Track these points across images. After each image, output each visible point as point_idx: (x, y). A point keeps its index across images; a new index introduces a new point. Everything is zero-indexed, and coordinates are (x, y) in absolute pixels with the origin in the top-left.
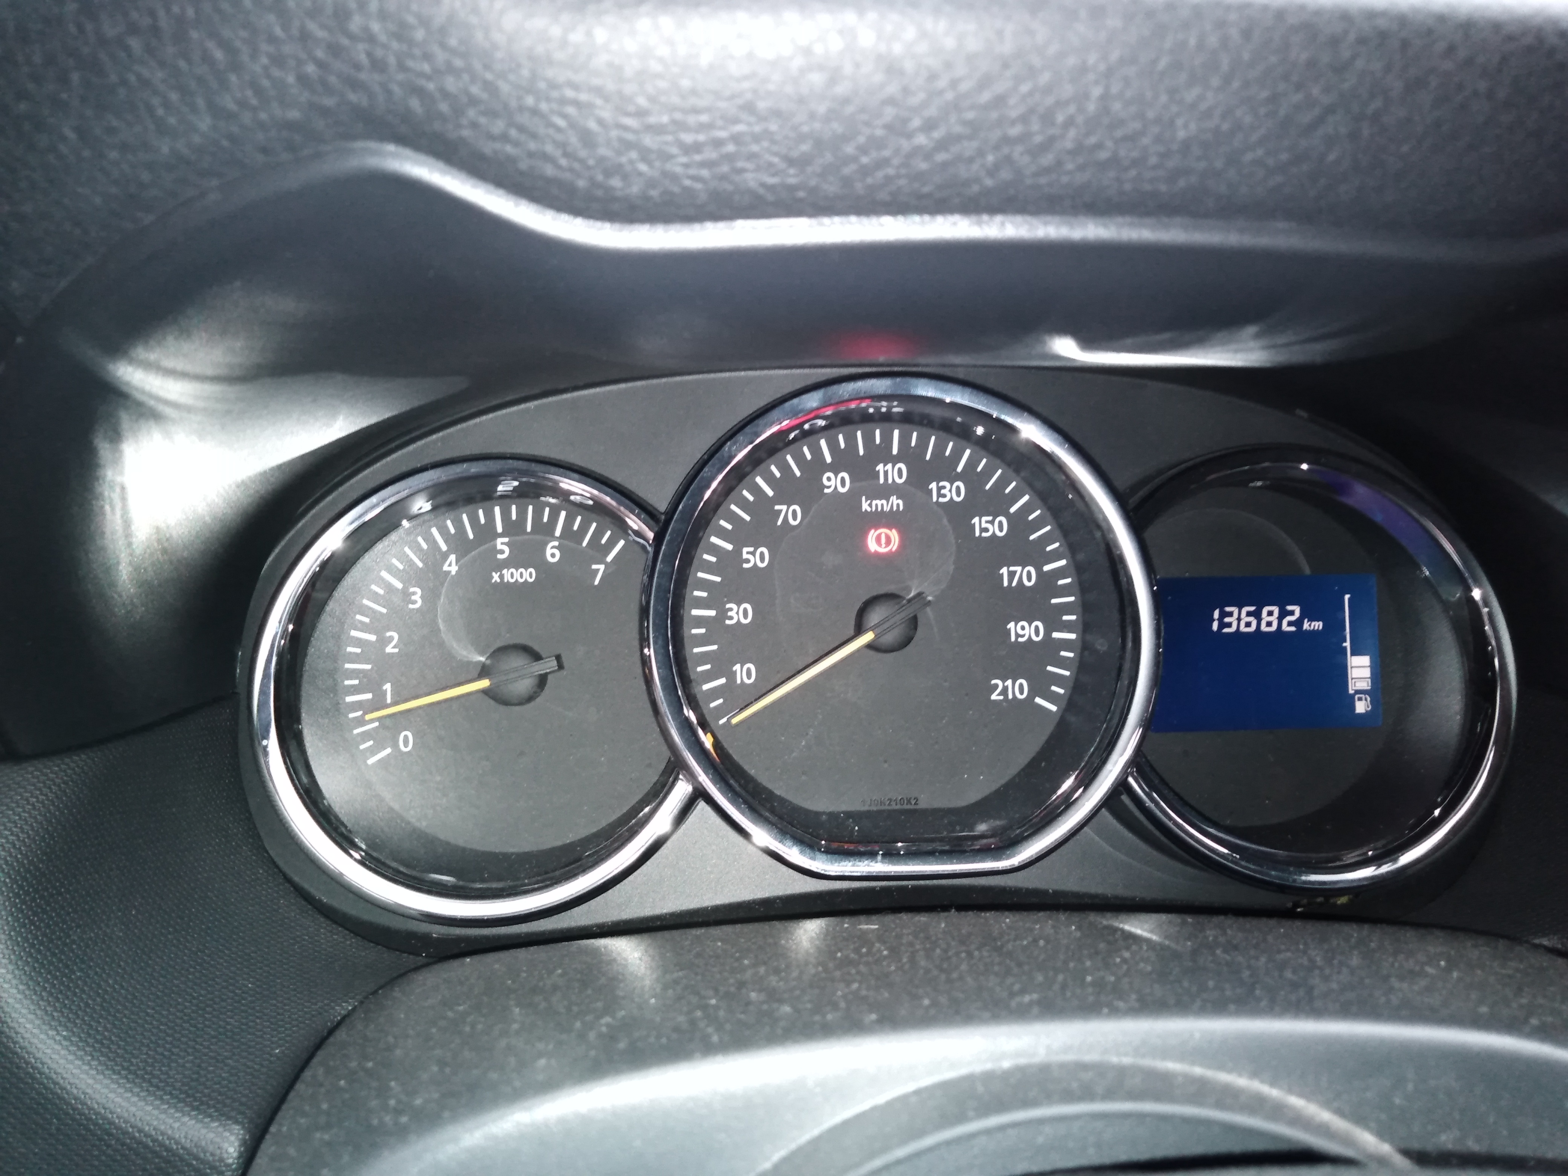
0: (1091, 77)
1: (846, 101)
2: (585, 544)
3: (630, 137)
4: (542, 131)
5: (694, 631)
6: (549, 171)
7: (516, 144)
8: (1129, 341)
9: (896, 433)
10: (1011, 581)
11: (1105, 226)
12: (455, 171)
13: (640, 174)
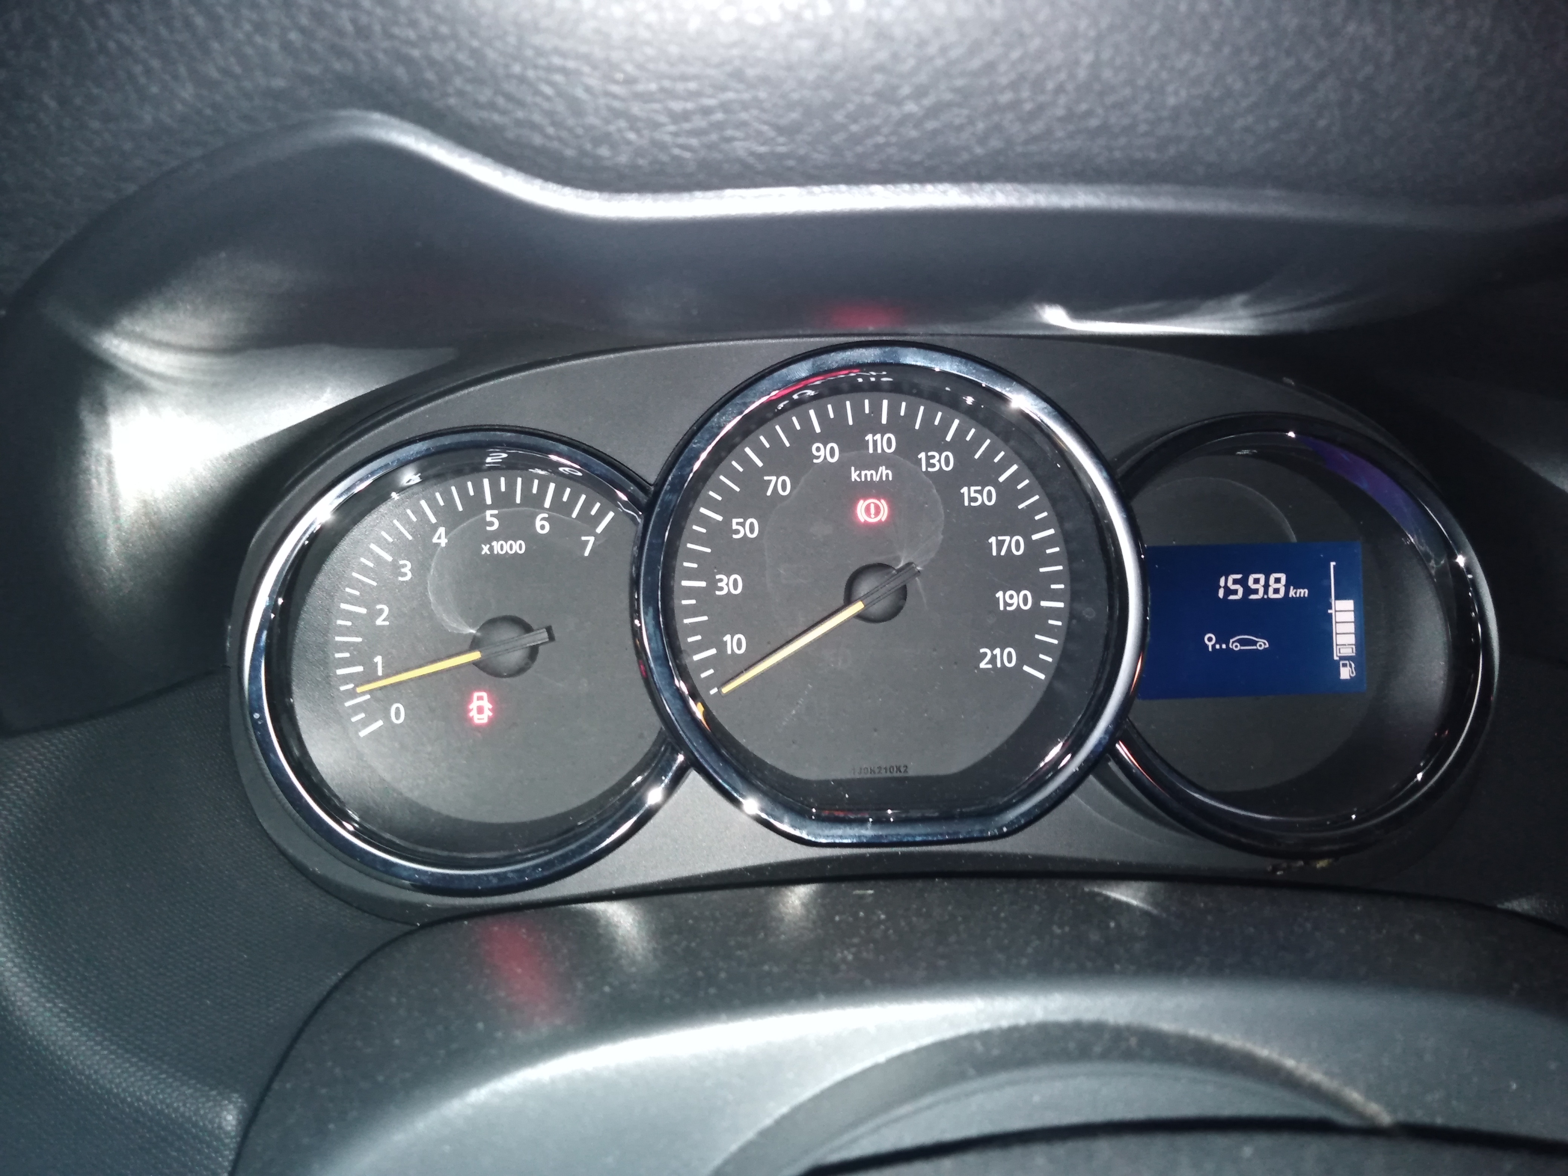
0: (1081, 43)
1: (835, 68)
2: (574, 515)
3: (617, 104)
4: (529, 99)
5: (684, 602)
6: (537, 140)
7: (503, 112)
8: (1119, 310)
9: (885, 403)
10: (999, 549)
11: (1097, 195)
12: (441, 141)
13: (629, 143)
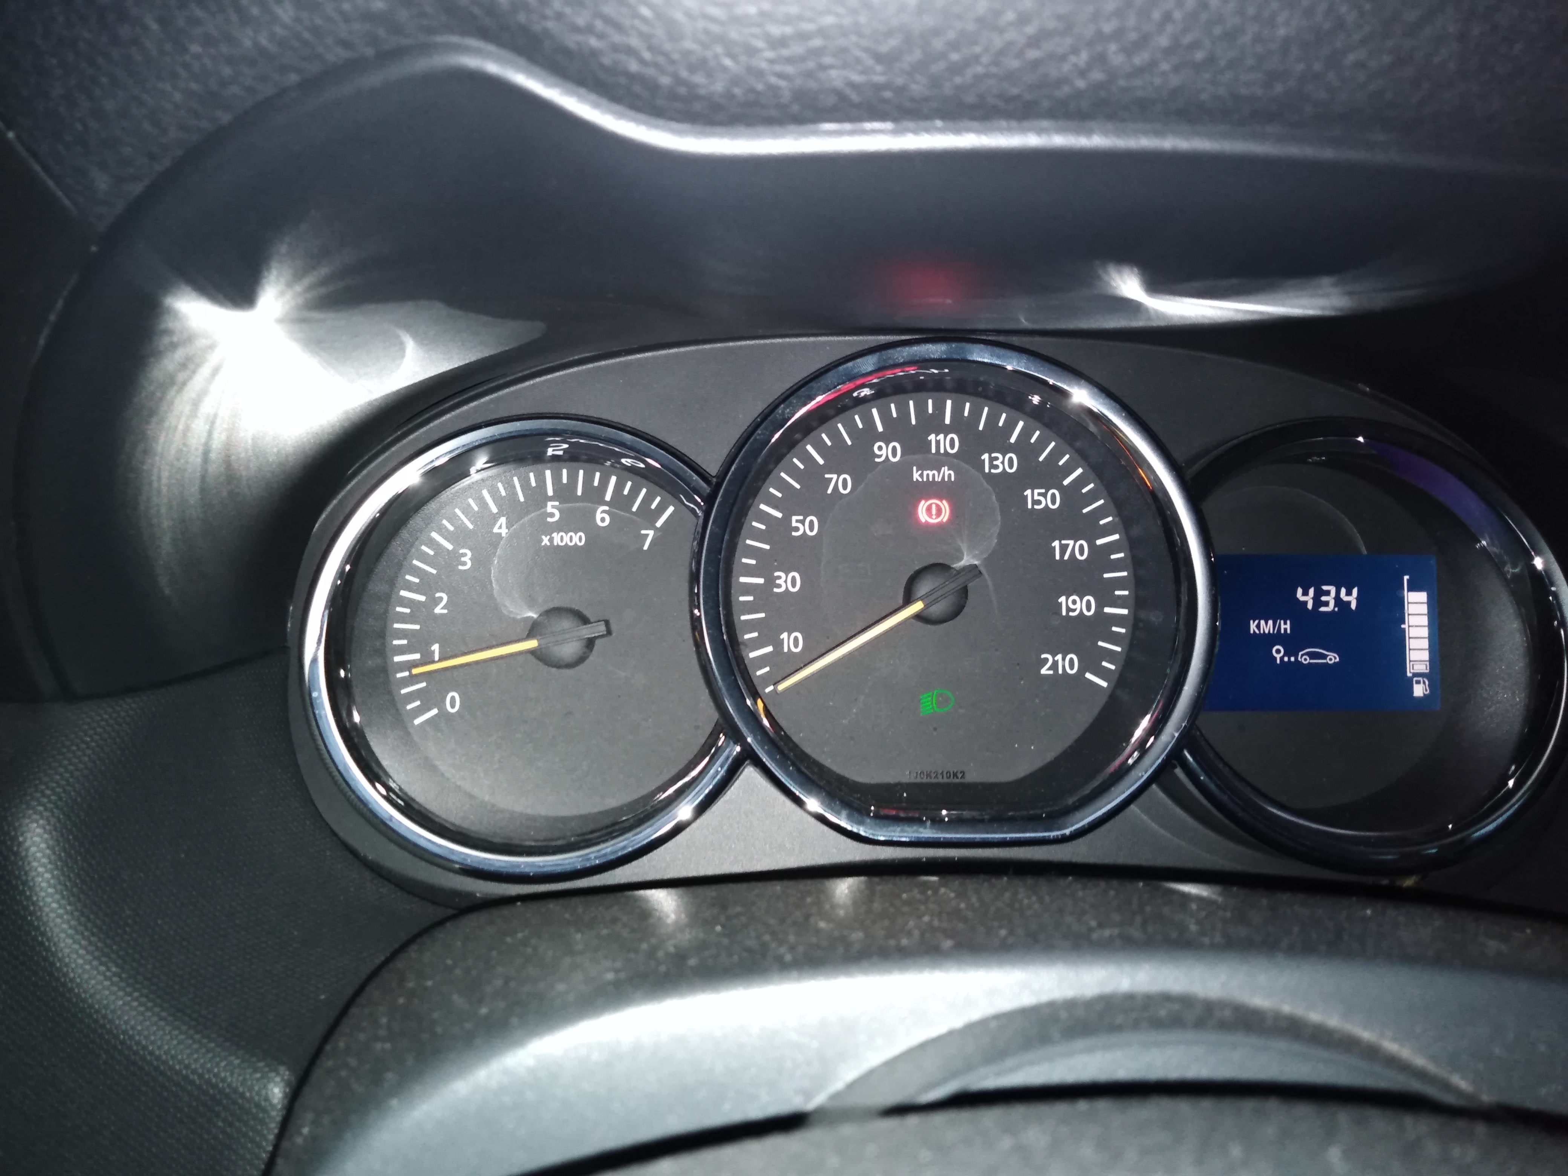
2: (634, 509)
5: (742, 598)
6: (634, 66)
7: (601, 36)
9: (949, 403)
10: (1063, 553)
